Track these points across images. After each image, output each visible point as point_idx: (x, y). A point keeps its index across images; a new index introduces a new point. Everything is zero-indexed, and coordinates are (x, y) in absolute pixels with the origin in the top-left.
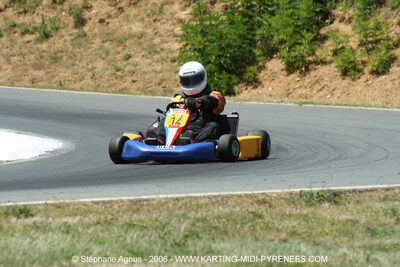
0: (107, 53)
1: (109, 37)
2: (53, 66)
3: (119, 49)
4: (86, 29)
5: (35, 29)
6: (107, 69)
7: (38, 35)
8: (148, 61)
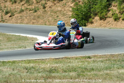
0: (52, 15)
1: (52, 11)
2: (38, 19)
3: (55, 14)
4: (46, 9)
5: (33, 9)
6: (52, 20)
7: (33, 11)
8: (63, 17)
